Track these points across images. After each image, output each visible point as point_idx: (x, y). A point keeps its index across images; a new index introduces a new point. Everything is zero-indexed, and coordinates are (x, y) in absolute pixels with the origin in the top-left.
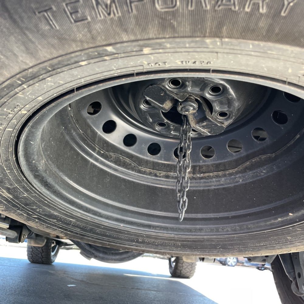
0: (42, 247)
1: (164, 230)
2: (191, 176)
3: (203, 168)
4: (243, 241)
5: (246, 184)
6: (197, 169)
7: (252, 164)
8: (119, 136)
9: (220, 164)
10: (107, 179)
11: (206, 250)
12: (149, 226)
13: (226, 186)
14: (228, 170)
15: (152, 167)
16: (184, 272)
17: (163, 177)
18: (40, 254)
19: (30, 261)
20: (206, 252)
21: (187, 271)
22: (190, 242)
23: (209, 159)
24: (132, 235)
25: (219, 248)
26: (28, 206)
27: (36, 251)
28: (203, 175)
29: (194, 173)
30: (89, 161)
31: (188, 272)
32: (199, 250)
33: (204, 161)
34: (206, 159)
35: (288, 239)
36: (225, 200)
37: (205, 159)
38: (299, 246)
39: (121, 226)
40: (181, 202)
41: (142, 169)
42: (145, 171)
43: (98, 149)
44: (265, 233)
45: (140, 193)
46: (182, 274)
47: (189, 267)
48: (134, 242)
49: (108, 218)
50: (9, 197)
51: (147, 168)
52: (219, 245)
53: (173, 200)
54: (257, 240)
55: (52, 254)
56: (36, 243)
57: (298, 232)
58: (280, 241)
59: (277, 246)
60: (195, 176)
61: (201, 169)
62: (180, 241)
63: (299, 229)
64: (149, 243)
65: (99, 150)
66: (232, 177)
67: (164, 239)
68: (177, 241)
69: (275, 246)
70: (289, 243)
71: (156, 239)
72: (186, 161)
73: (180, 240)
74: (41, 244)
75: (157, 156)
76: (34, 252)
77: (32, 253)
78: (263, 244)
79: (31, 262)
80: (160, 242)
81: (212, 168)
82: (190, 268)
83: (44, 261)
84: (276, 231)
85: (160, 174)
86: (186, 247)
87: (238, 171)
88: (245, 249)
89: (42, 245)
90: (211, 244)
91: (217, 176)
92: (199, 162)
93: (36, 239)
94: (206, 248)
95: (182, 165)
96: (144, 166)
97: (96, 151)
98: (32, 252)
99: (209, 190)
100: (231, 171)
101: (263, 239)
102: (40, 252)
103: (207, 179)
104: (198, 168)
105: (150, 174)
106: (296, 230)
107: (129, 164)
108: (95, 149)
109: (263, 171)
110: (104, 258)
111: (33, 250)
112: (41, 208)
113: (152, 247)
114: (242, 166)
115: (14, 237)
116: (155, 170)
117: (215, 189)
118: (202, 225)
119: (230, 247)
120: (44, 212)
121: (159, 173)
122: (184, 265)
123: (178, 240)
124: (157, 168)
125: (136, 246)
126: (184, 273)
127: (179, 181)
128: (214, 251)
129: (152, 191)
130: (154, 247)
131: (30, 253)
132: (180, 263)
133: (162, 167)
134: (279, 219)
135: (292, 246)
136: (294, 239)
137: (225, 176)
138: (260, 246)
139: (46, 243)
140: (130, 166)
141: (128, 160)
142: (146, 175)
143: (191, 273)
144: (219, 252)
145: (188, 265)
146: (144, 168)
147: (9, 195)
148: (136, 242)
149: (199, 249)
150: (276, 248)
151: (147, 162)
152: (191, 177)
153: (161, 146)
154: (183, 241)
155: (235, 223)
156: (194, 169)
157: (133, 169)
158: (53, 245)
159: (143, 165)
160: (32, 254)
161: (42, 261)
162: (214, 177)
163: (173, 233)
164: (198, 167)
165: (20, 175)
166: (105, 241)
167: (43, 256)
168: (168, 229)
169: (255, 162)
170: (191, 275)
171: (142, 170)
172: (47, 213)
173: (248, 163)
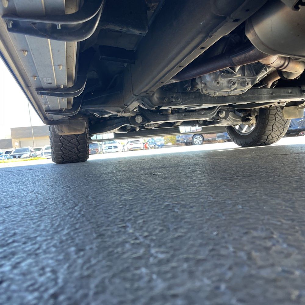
16: (272, 136)
21: (276, 135)
27: (68, 144)
47: (280, 128)
56: (71, 129)
76: (66, 145)
83: (80, 157)
102: (75, 145)
131: (59, 149)
145: (281, 125)
160: (62, 151)
161: (77, 158)
167: (80, 150)
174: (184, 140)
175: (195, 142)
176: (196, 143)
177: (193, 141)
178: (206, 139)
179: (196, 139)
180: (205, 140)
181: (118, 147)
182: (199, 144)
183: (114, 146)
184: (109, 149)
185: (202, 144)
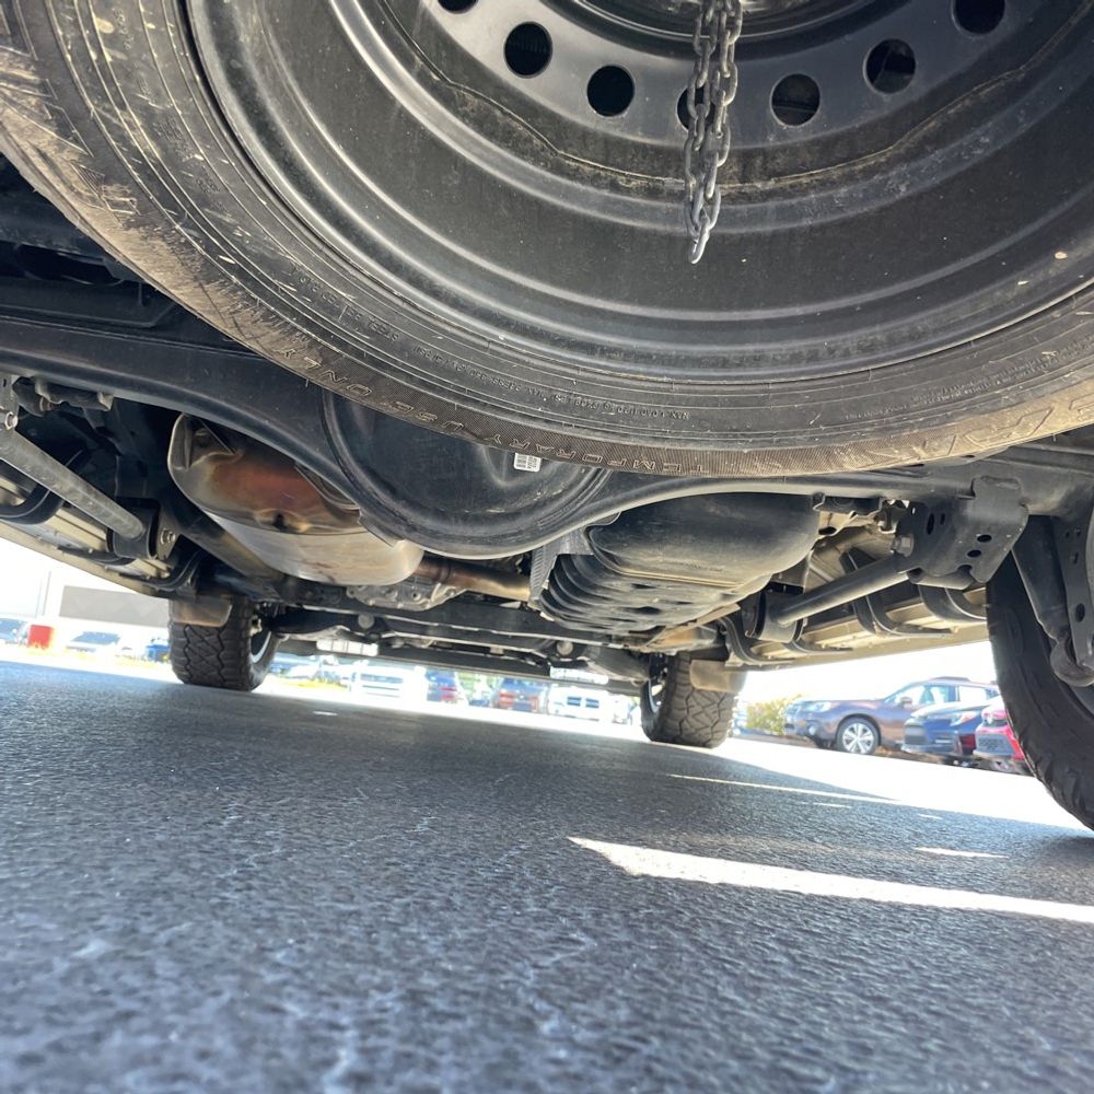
0: (219, 630)
1: (636, 362)
2: (732, 188)
3: (778, 161)
4: (896, 390)
5: (920, 196)
6: (756, 165)
7: (944, 124)
8: (490, 29)
9: (837, 139)
10: (451, 178)
11: (772, 435)
12: (589, 348)
13: (851, 213)
14: (860, 156)
15: (601, 157)
16: (691, 725)
17: (638, 191)
18: (211, 654)
19: (180, 676)
20: (771, 442)
21: (702, 723)
22: (722, 406)
23: (799, 127)
24: (533, 376)
25: (816, 425)
26: (207, 210)
27: (200, 645)
28: (776, 182)
29: (744, 180)
30: (393, 101)
31: (707, 727)
32: (749, 436)
33: (782, 135)
34: (791, 127)
35: (1044, 359)
36: (843, 257)
37: (785, 126)
38: (1079, 383)
39: (497, 337)
40: (700, 206)
41: (569, 158)
42: (578, 168)
43: (421, 63)
44: (969, 348)
45: (560, 239)
46: (685, 732)
47: (709, 711)
48: (540, 403)
49: (456, 303)
50: (150, 154)
51: (584, 158)
52: (817, 409)
53: (672, 269)
54: (940, 380)
55: (254, 659)
56: (197, 614)
57: (1080, 326)
58: (1018, 373)
59: (1008, 393)
60: (747, 188)
61: (768, 165)
62: (688, 402)
63: (1083, 313)
64: (587, 411)
65: (427, 69)
66: (875, 177)
67: (637, 394)
68: (680, 401)
69: (999, 396)
70: (1047, 374)
71: (611, 393)
72: (722, 73)
73: (689, 399)
74: (215, 620)
75: (620, 116)
76: (195, 644)
77: (187, 650)
78: (963, 392)
79: (186, 682)
80: (622, 407)
81: (808, 155)
82: (714, 712)
83: (226, 677)
84: (1007, 334)
85: (629, 181)
86: (708, 425)
87: (896, 155)
88: (900, 420)
89: (218, 619)
90: (790, 408)
91: (824, 184)
92: (764, 140)
93: (197, 601)
94: (773, 428)
95: (708, 87)
96: (575, 151)
97: (416, 69)
98: (187, 646)
99: (792, 231)
100: (871, 159)
101: (964, 374)
102: (214, 648)
103: (791, 196)
104: (758, 162)
105: (594, 180)
106: (1074, 315)
107: (525, 140)
108: (413, 60)
109: (982, 139)
110: (438, 532)
111: (189, 642)
112: (247, 224)
113: (597, 425)
114: (909, 138)
115: (133, 536)
116: (612, 166)
117: (811, 228)
118: (762, 341)
119: (853, 416)
120: (257, 243)
121: (624, 178)
122: (692, 702)
123: (681, 399)
124: (619, 160)
125: (547, 421)
126: (693, 730)
127: (696, 139)
128: (799, 437)
129: (601, 237)
130: (603, 426)
131: (181, 650)
132: (682, 697)
133: (636, 160)
134: (1020, 283)
135: (1057, 387)
136: (1065, 354)
137: (850, 178)
138: (950, 401)
139: (230, 616)
140: (528, 146)
141: (519, 125)
142: (582, 180)
143: (715, 729)
144: (813, 438)
145: (709, 703)
146: (576, 155)
147: (151, 145)
148: (545, 405)
149: (749, 430)
150: (1002, 404)
151: (585, 136)
152: (733, 191)
153: (634, 80)
154: (698, 402)
155: (874, 323)
156: (744, 167)
157: (536, 157)
158: (253, 631)
159: (570, 145)
160: (186, 655)
161: (219, 678)
162: (814, 187)
163: (666, 371)
164: (761, 158)
165: (185, 53)
166: (450, 394)
167: (224, 662)
168: (651, 357)
169: (957, 113)
170: (715, 736)
171: (567, 162)
172: (266, 254)
173: (932, 124)
174: (808, 727)
175: (848, 742)
176: (848, 747)
177: (841, 737)
178: (890, 742)
179: (851, 734)
180: (883, 741)
181: (600, 704)
182: (858, 751)
183: (588, 700)
184: (569, 704)
185: (870, 753)
